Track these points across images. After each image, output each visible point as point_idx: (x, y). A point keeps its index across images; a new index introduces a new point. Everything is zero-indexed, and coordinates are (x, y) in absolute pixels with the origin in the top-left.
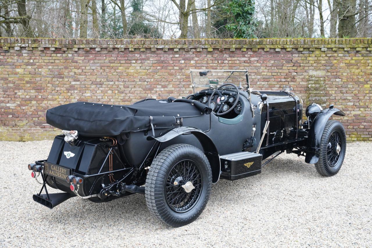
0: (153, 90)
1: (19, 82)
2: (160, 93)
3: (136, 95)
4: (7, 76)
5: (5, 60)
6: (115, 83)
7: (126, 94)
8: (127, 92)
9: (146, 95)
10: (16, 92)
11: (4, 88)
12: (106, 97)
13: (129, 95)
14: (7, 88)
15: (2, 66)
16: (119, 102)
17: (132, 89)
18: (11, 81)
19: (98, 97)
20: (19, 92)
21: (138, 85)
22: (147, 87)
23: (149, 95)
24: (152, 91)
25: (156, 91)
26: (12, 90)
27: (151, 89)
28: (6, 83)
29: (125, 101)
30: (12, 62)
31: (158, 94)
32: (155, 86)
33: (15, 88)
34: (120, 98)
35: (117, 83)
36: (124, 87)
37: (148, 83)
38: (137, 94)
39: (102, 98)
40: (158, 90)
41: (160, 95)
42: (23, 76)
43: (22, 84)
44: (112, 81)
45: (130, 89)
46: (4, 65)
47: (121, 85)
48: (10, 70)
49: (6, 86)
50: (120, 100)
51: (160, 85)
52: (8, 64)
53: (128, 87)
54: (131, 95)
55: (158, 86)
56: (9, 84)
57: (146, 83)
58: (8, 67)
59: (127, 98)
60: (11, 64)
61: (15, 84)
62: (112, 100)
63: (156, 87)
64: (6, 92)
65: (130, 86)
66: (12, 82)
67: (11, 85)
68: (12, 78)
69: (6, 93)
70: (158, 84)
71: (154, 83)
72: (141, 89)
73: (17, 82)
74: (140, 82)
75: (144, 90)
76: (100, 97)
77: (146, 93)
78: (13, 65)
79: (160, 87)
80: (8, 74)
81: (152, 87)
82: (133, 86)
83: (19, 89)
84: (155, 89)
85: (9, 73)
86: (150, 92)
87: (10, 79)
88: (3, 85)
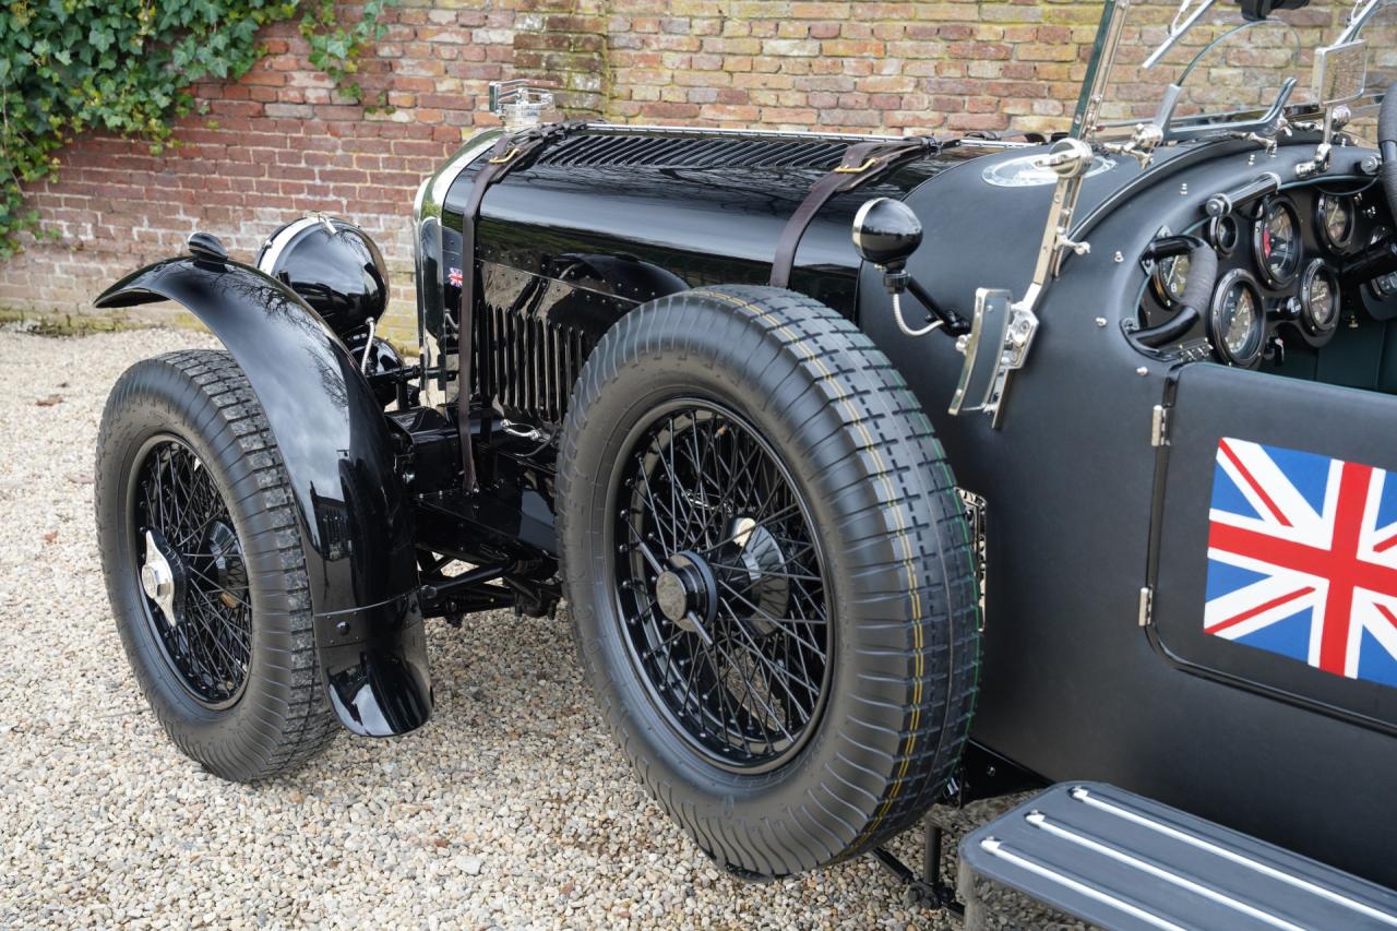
1: (1038, 51)
4: (971, 13)
10: (1009, 110)
11: (947, 87)
14: (960, 88)
18: (986, 43)
20: (1031, 112)
26: (987, 97)
28: (961, 58)
33: (1009, 85)
42: (1069, 15)
43: (1053, 67)
49: (955, 73)
56: (974, 64)
61: (1014, 63)
64: (954, 111)
66: (999, 48)
67: (988, 70)
68: (1000, 29)
73: (1021, 53)
83: (1033, 95)
87: (985, 33)
88: (937, 70)
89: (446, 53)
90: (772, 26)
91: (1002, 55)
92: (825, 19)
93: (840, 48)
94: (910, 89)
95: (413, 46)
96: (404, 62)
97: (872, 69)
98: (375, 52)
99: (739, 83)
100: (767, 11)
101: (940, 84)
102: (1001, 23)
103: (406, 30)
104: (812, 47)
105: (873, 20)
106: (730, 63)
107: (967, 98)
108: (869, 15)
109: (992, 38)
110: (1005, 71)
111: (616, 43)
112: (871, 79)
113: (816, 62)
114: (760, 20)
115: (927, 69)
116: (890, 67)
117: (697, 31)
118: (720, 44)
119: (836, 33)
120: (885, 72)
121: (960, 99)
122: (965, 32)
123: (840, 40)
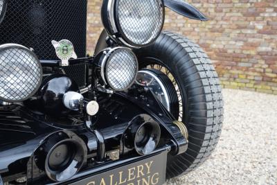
0: (258, 15)
2: (270, 20)
3: (231, 22)
6: (202, 6)
7: (217, 21)
8: (219, 18)
9: (247, 23)
12: (189, 25)
13: (221, 22)
16: (206, 32)
17: (227, 15)
19: (179, 25)
21: (236, 8)
22: (250, 10)
23: (251, 23)
24: (258, 18)
25: (264, 18)
27: (255, 15)
29: (214, 32)
31: (265, 21)
32: (263, 9)
34: (207, 26)
35: (205, 5)
36: (216, 11)
37: (253, 5)
38: (233, 21)
39: (184, 27)
40: (266, 15)
41: (270, 23)
44: (199, 3)
45: (222, 14)
47: (211, 8)
50: (207, 30)
51: (272, 7)
53: (221, 11)
54: (225, 23)
55: (268, 10)
57: (249, 4)
59: (217, 27)
62: (196, 29)
63: (264, 12)
65: (224, 10)
70: (269, 7)
71: (262, 5)
72: (239, 14)
74: (240, 4)
75: (244, 15)
76: (181, 25)
77: (246, 20)
79: (272, 10)
81: (258, 11)
82: (228, 11)
84: (262, 15)
86: (253, 18)
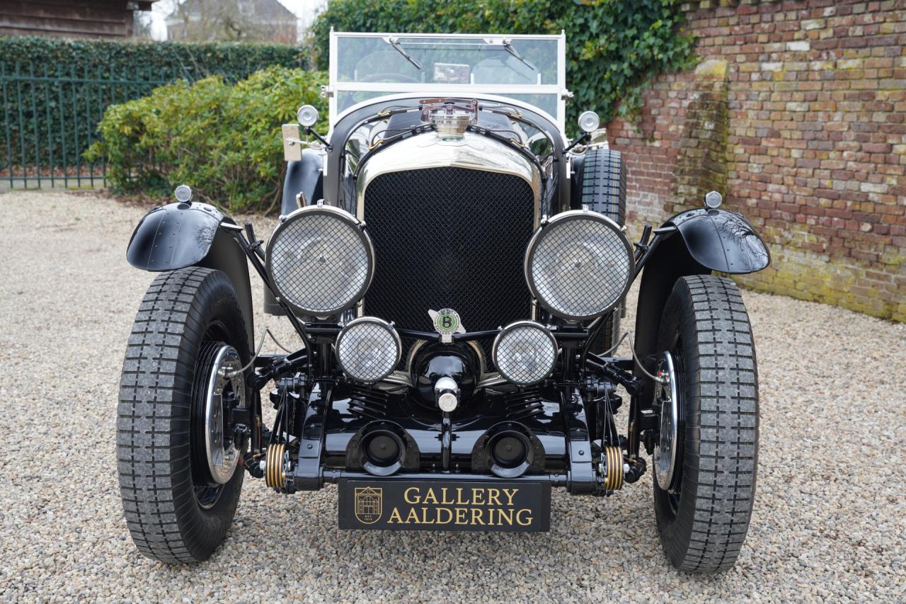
4: (874, 85)
5: (874, 29)
10: (890, 141)
11: (862, 128)
14: (868, 128)
15: (866, 51)
18: (881, 102)
20: (901, 143)
26: (881, 134)
30: (894, 33)
33: (890, 126)
46: (872, 46)
48: (887, 61)
49: (865, 119)
52: (883, 43)
56: (875, 114)
58: (880, 51)
60: (891, 41)
61: (894, 113)
64: (865, 142)
66: (886, 104)
67: (880, 117)
68: (887, 93)
69: (864, 145)
73: (897, 108)
78: (896, 44)
80: (879, 78)
85: (882, 74)
87: (881, 96)
88: (858, 117)
89: (673, 112)
90: (789, 95)
91: (888, 108)
92: (809, 91)
93: (817, 106)
94: (846, 129)
95: (662, 109)
96: (659, 117)
97: (829, 116)
98: (650, 112)
99: (776, 126)
100: (789, 86)
101: (859, 126)
102: (888, 90)
103: (660, 101)
104: (805, 106)
105: (831, 90)
106: (773, 115)
107: (871, 134)
108: (829, 87)
109: (883, 99)
110: (888, 117)
111: (731, 105)
112: (829, 124)
113: (807, 114)
114: (785, 92)
115: (853, 117)
116: (837, 117)
117: (760, 99)
118: (768, 105)
119: (813, 98)
120: (835, 119)
121: (867, 134)
122: (871, 96)
123: (817, 103)
